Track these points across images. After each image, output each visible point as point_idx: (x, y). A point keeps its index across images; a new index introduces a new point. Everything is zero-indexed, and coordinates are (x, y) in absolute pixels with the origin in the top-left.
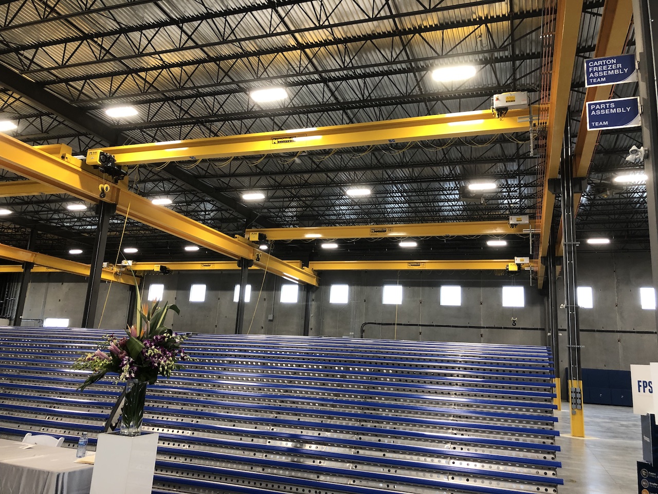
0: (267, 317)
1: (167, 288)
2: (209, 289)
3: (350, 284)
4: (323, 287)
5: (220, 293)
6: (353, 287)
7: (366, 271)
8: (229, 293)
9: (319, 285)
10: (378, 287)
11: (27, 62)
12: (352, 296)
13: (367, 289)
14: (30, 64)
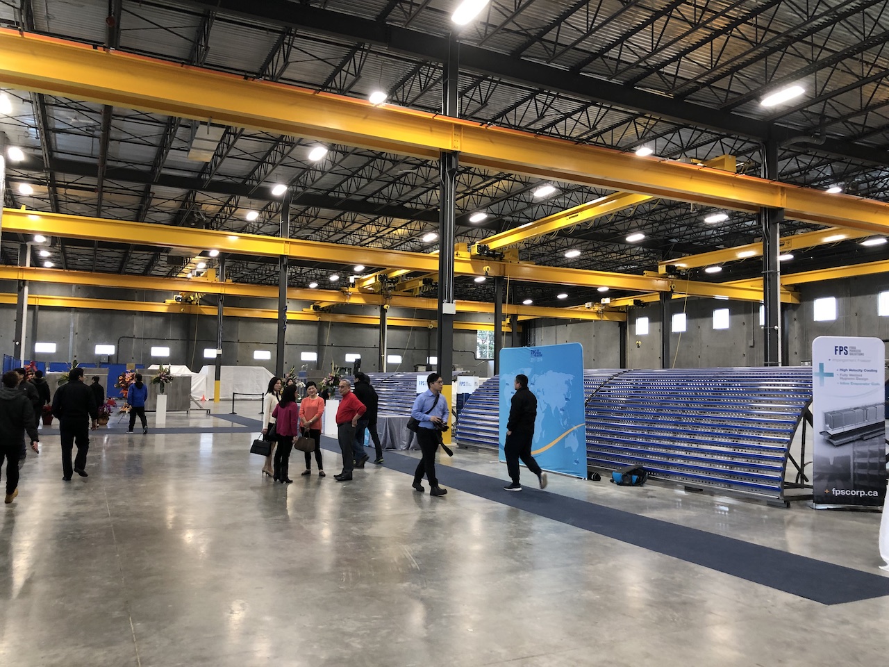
0: (747, 343)
1: (651, 321)
2: (689, 317)
3: (837, 296)
4: (805, 303)
5: (699, 321)
6: (840, 299)
7: (856, 278)
8: (708, 319)
9: (800, 301)
10: (873, 296)
11: (552, 46)
12: (841, 310)
13: (859, 300)
14: (555, 47)
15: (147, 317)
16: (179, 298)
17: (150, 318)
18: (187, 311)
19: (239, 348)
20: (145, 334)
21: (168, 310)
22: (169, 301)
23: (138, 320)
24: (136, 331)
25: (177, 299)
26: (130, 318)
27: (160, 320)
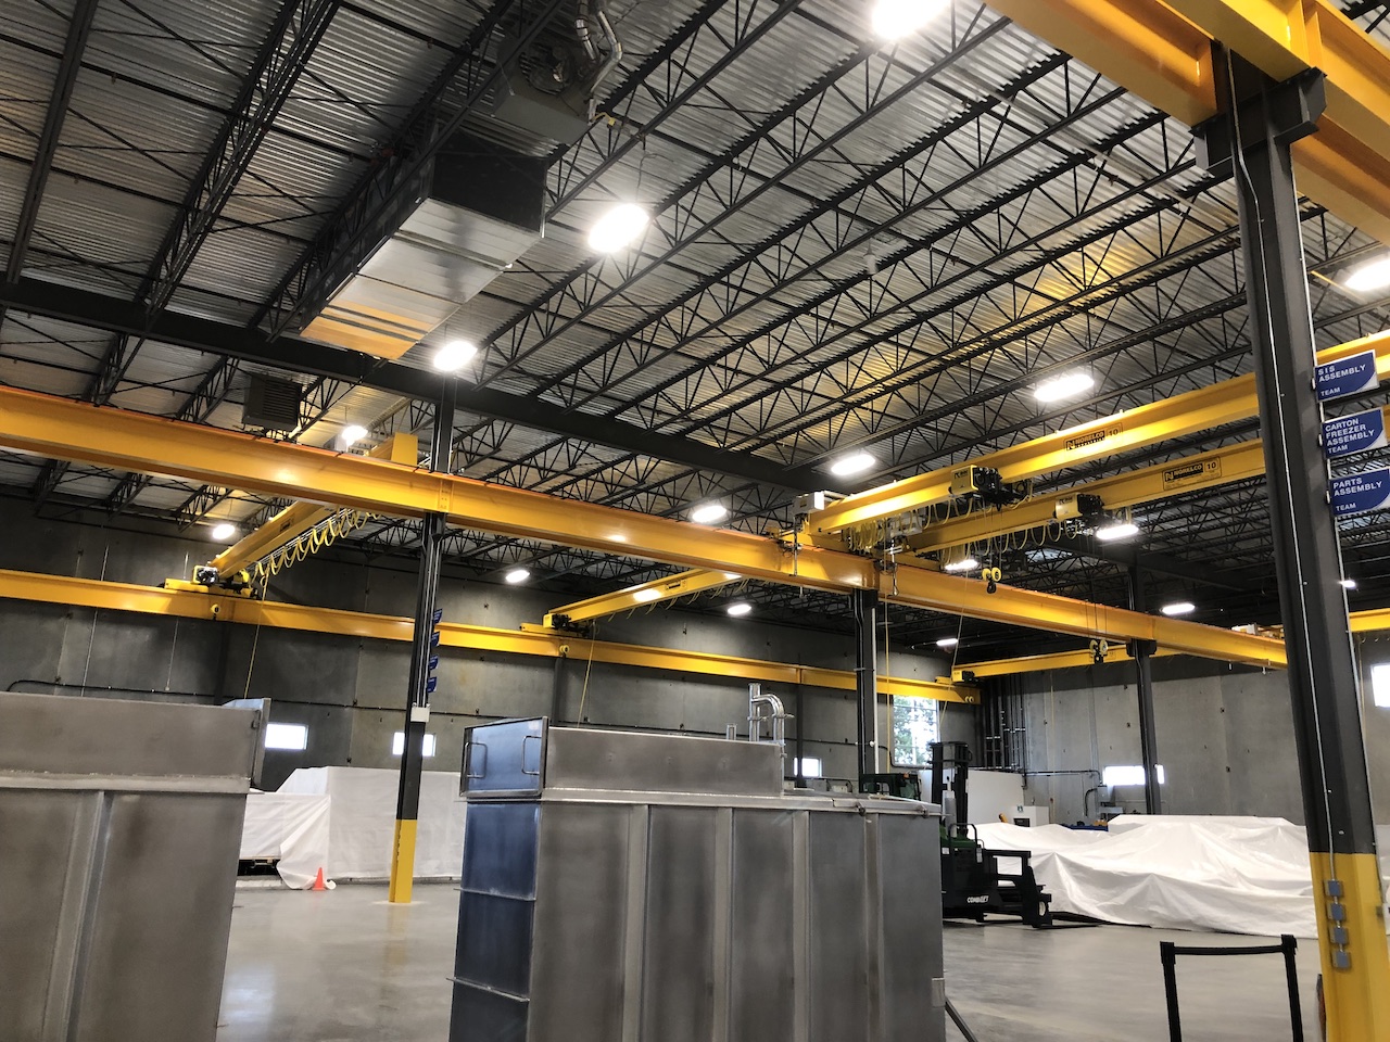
15: (104, 627)
16: (209, 574)
17: (112, 629)
18: (223, 615)
19: (355, 722)
20: (91, 675)
21: (171, 606)
22: (173, 584)
23: (77, 631)
24: (65, 665)
25: (204, 578)
26: (51, 626)
27: (144, 636)
